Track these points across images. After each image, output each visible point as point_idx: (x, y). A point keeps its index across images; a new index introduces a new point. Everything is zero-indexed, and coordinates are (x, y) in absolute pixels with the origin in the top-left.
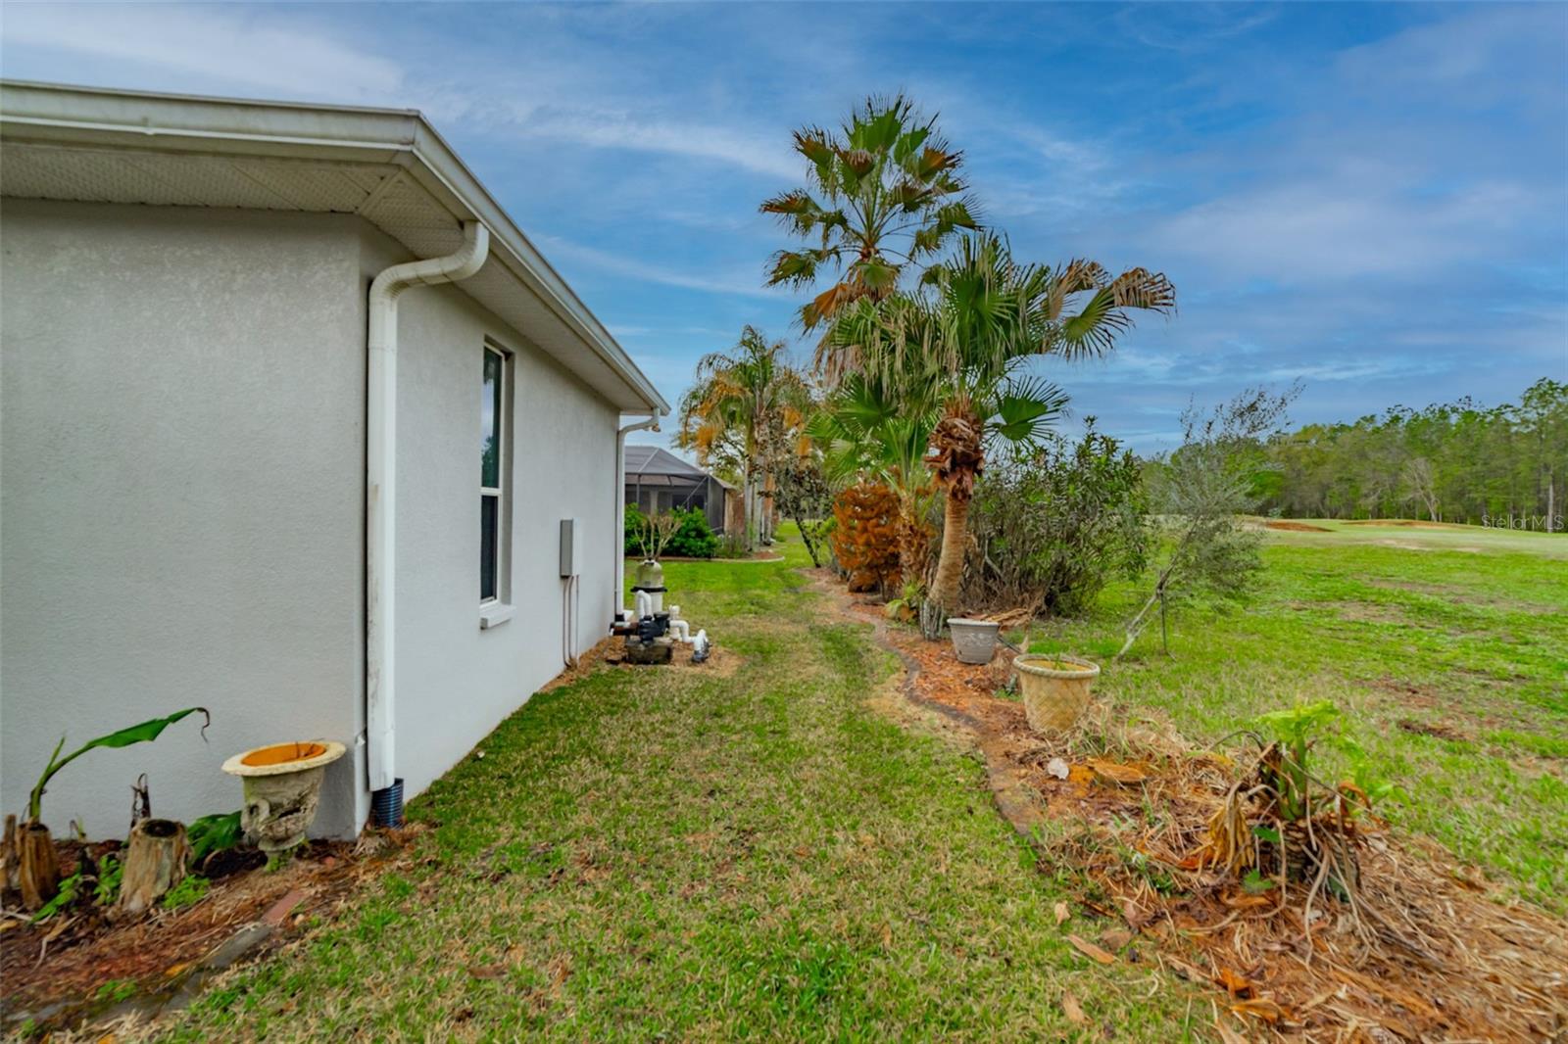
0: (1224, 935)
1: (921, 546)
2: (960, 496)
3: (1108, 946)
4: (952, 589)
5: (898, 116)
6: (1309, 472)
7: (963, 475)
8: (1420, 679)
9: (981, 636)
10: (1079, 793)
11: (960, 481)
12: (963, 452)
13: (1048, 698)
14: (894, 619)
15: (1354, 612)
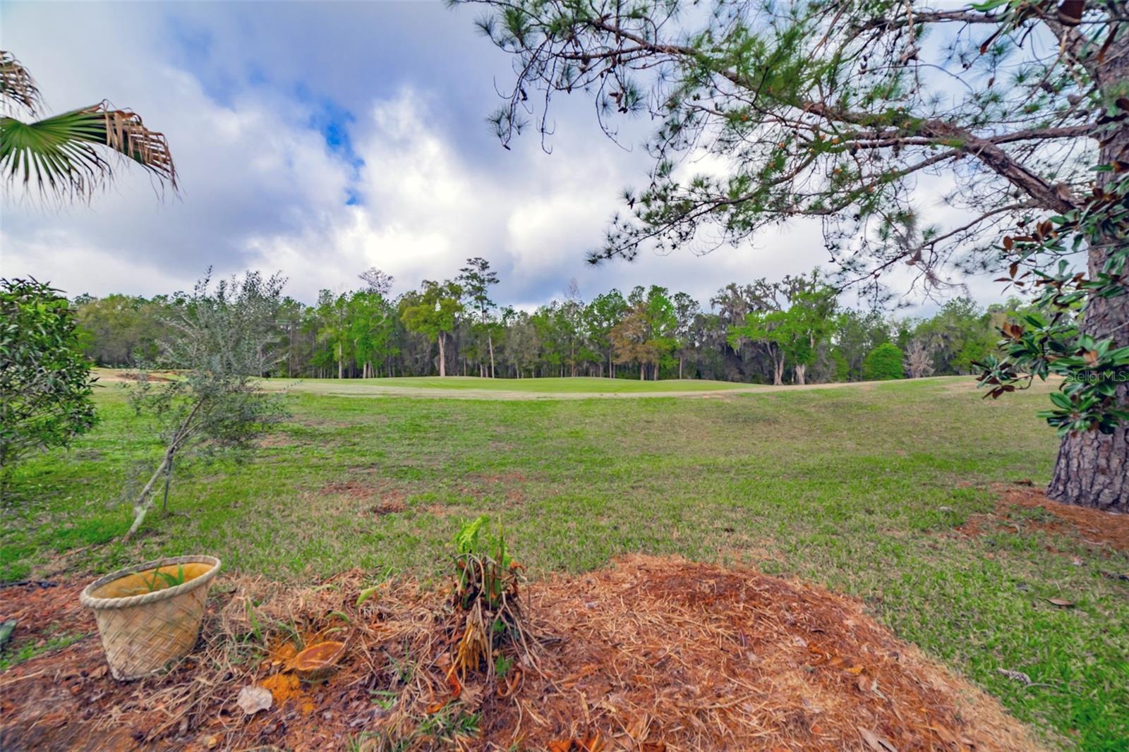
6: (117, 331)
10: (309, 709)
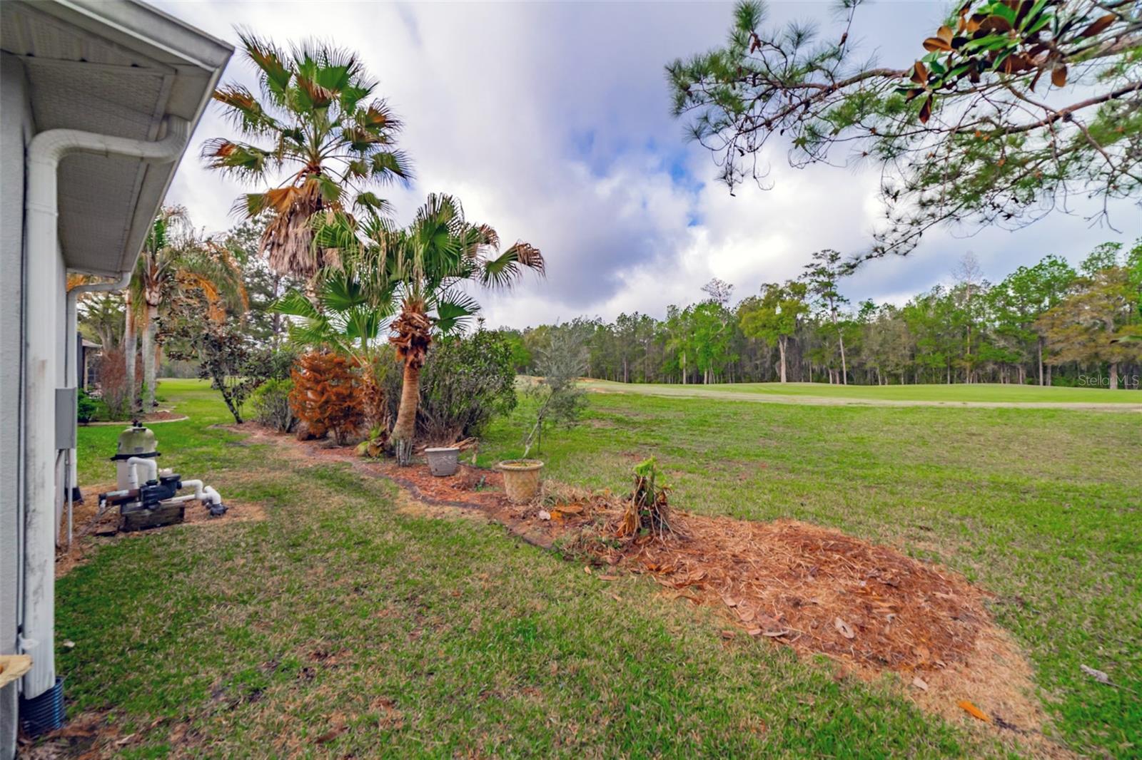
0: (643, 554)
1: (381, 400)
2: (416, 366)
3: (611, 574)
4: (409, 430)
5: (350, 72)
7: (418, 352)
8: (634, 450)
9: (450, 457)
10: (561, 523)
11: (416, 356)
12: (420, 337)
13: (524, 483)
14: (364, 455)
15: (597, 425)
